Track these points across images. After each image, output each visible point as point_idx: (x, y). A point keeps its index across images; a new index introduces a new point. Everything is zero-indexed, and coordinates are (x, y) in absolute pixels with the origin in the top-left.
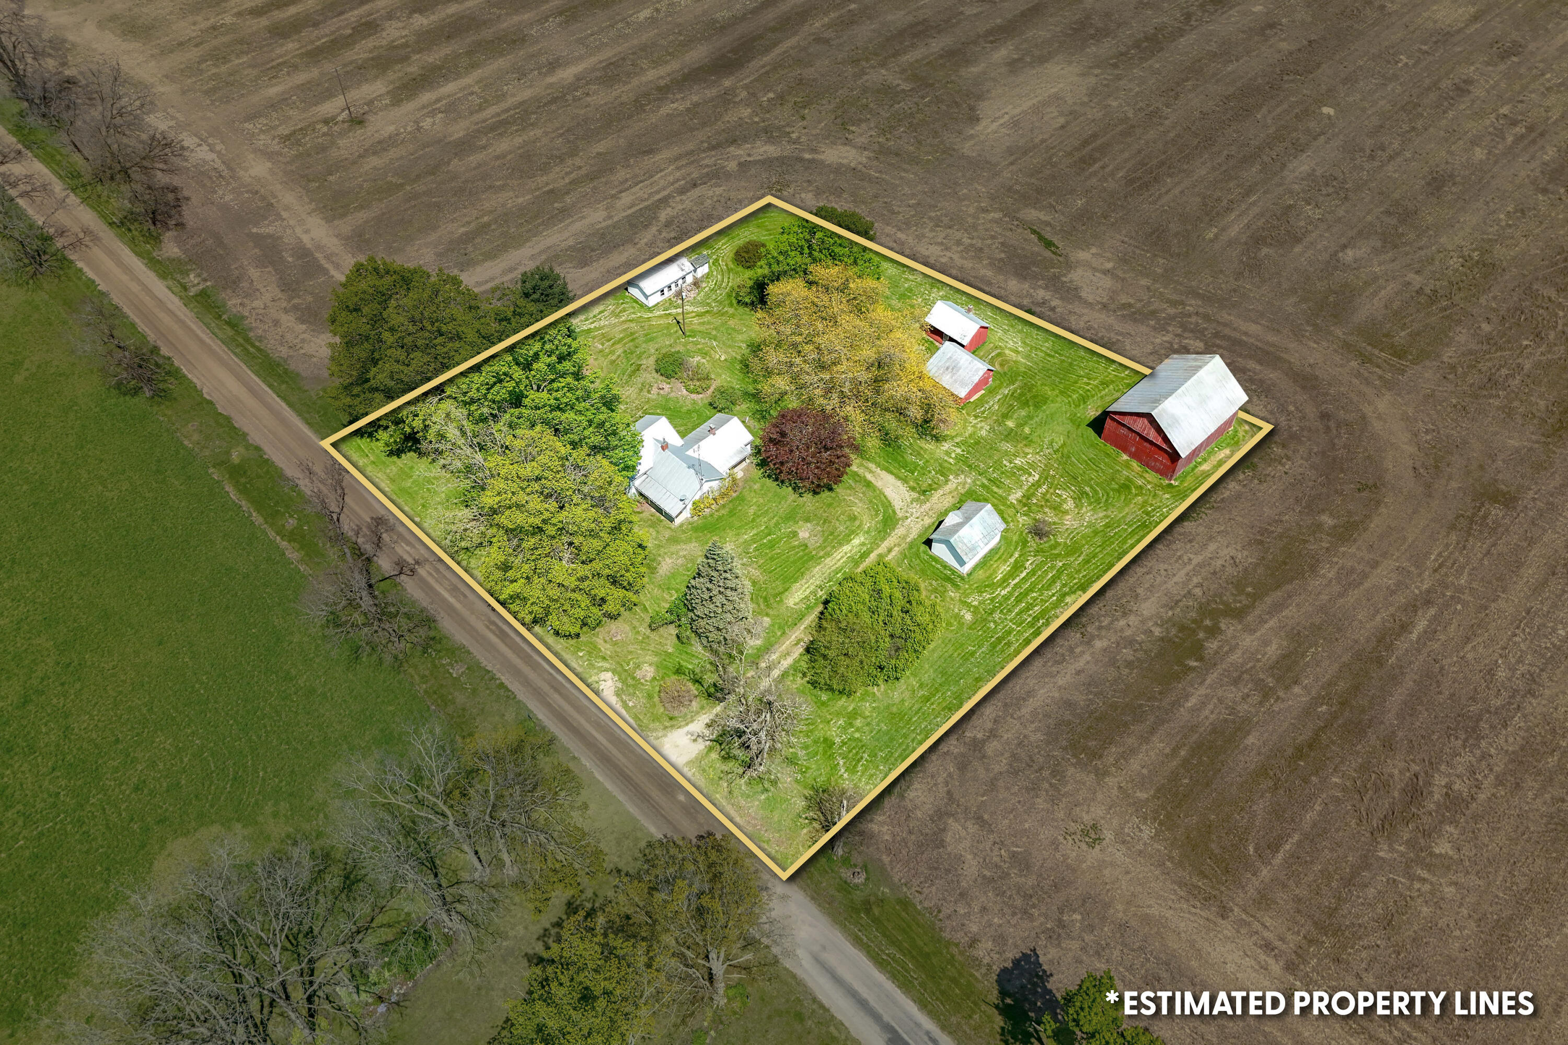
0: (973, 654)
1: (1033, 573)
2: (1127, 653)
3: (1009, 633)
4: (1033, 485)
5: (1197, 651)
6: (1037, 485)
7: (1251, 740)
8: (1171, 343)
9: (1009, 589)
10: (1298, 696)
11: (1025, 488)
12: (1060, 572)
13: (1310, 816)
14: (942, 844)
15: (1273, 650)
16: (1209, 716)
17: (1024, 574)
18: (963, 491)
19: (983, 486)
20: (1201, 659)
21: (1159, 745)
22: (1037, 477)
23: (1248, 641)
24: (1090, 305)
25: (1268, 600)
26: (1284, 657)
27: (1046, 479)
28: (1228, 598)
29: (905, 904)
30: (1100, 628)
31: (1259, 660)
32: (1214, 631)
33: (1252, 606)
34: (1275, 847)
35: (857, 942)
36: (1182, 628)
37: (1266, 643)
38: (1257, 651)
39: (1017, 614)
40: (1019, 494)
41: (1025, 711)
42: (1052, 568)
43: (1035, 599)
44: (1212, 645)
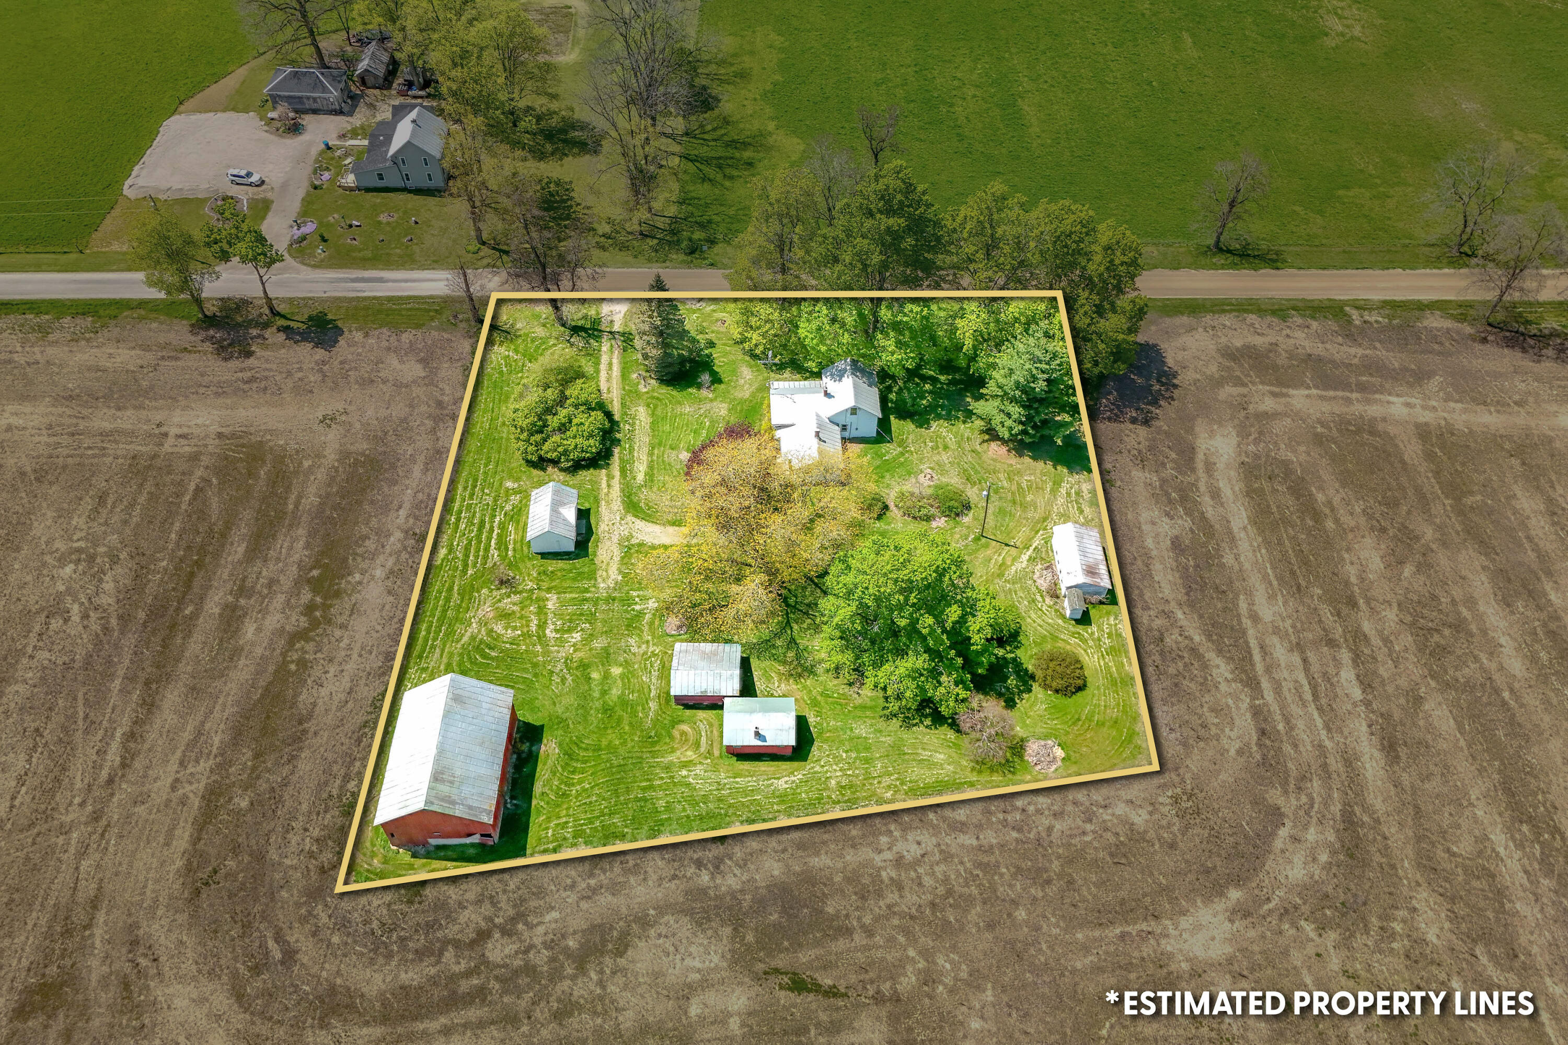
0: (486, 465)
1: (487, 550)
2: (370, 545)
3: (472, 496)
4: (545, 623)
5: (316, 585)
6: (542, 626)
7: (241, 549)
8: (531, 927)
9: (495, 525)
10: (213, 605)
11: (550, 616)
12: (466, 566)
13: (177, 526)
14: (420, 361)
15: (249, 630)
16: (281, 543)
17: (493, 542)
18: (600, 573)
19: (586, 590)
20: (309, 581)
21: (311, 499)
22: (548, 632)
23: (273, 621)
24: (662, 910)
25: (271, 668)
26: (238, 629)
27: (539, 637)
28: (310, 647)
29: (418, 326)
30: (405, 548)
31: (260, 611)
32: (309, 609)
33: (284, 655)
34: (198, 490)
35: (431, 297)
36: (338, 594)
37: (259, 630)
38: (263, 618)
39: (475, 513)
40: (550, 605)
41: (421, 459)
42: (475, 566)
43: (471, 531)
44: (306, 596)
